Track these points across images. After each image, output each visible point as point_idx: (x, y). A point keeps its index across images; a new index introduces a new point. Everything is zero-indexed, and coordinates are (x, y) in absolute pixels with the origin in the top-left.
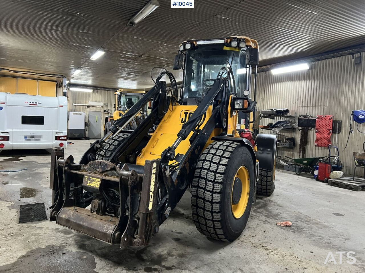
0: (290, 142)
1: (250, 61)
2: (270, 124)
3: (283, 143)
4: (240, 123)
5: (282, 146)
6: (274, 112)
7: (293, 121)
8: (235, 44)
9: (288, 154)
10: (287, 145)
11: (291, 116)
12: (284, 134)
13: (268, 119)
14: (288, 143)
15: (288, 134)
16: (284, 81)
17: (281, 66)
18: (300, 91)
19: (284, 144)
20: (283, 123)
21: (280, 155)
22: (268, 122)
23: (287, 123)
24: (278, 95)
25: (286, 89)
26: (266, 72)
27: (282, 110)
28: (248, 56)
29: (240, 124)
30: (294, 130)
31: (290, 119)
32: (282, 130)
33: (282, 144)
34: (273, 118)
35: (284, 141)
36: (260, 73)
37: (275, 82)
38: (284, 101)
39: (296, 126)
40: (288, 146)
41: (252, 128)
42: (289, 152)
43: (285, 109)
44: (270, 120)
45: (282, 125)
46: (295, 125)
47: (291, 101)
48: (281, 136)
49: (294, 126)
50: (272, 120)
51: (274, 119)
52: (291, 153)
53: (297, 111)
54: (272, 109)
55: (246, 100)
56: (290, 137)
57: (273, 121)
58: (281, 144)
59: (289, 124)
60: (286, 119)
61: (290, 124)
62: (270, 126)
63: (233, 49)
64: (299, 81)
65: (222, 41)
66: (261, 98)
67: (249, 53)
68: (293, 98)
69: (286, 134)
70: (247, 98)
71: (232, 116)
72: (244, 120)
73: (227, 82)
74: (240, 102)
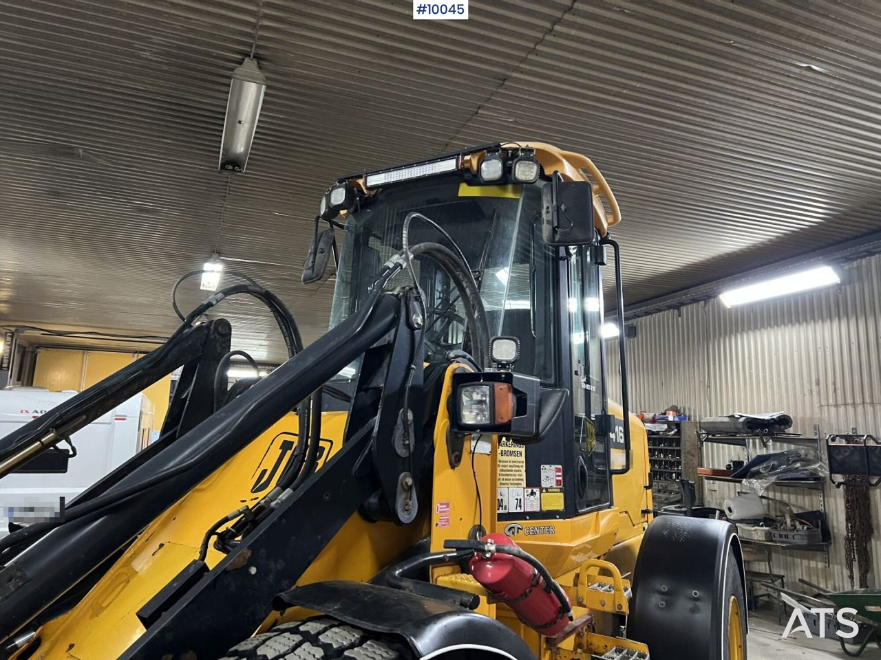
0: (808, 528)
1: (559, 230)
2: (734, 462)
3: (785, 530)
4: (538, 485)
5: (783, 542)
6: (740, 426)
7: (812, 452)
8: (492, 169)
9: (809, 568)
10: (799, 540)
11: (801, 437)
12: (785, 497)
13: (729, 449)
14: (802, 533)
15: (800, 498)
16: (764, 327)
17: (748, 282)
18: (820, 353)
19: (789, 533)
20: (776, 463)
21: (782, 574)
22: (729, 455)
23: (789, 460)
24: (750, 368)
25: (774, 353)
26: (705, 304)
27: (767, 417)
28: (548, 212)
29: (536, 490)
30: (816, 484)
31: (801, 447)
32: (776, 484)
33: (781, 536)
34: (742, 443)
35: (786, 523)
36: (689, 306)
37: (737, 331)
38: (772, 387)
39: (824, 472)
40: (805, 542)
41: (647, 488)
42: (813, 564)
43: (775, 415)
44: (735, 449)
45: (774, 468)
46: (820, 466)
47: (794, 388)
48: (775, 504)
49: (815, 470)
50: (741, 451)
51: (745, 445)
52: (820, 565)
53: (821, 420)
54: (730, 414)
55: (504, 386)
56: (808, 507)
57: (746, 453)
58: (777, 533)
59: (798, 465)
60: (786, 447)
61: (802, 466)
62: (734, 471)
63: (493, 192)
64: (812, 322)
65: (449, 165)
66: (700, 382)
67: (550, 199)
68: (802, 378)
69: (793, 497)
70: (511, 375)
71: (455, 461)
72: (558, 470)
73: (416, 304)
74: (484, 395)
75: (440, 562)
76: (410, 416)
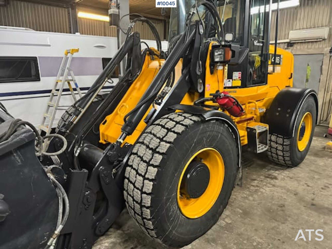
4: (232, 78)
29: (231, 80)
70: (230, 45)
71: (212, 73)
72: (240, 73)
73: (201, 26)
74: (222, 52)
75: (207, 100)
76: (201, 62)
